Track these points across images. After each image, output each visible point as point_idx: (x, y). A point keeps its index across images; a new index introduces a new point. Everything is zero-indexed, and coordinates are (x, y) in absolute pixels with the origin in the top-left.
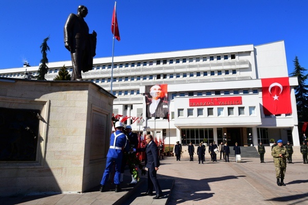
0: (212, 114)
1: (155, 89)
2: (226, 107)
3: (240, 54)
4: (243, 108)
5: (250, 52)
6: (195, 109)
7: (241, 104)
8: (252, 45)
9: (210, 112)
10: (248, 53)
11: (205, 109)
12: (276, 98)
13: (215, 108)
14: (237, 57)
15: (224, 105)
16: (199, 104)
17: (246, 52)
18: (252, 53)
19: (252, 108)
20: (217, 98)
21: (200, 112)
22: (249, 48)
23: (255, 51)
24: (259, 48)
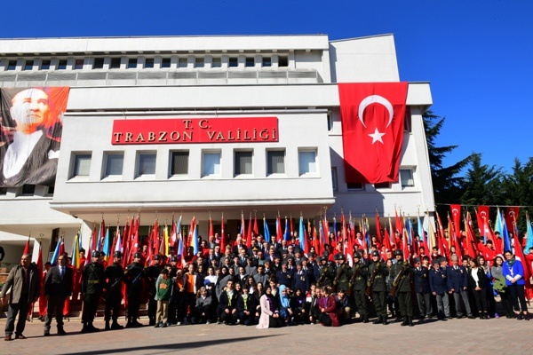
0: (184, 170)
1: (29, 100)
2: (228, 150)
3: (300, 54)
4: (281, 153)
5: (320, 52)
6: (130, 152)
7: (276, 140)
8: (326, 37)
9: (178, 163)
10: (317, 54)
11: (163, 153)
12: (377, 136)
13: (195, 151)
14: (291, 63)
15: (224, 141)
16: (145, 136)
17: (312, 51)
18: (326, 55)
19: (307, 155)
20: (203, 121)
21: (145, 163)
22: (320, 42)
23: (332, 51)
24: (342, 47)
